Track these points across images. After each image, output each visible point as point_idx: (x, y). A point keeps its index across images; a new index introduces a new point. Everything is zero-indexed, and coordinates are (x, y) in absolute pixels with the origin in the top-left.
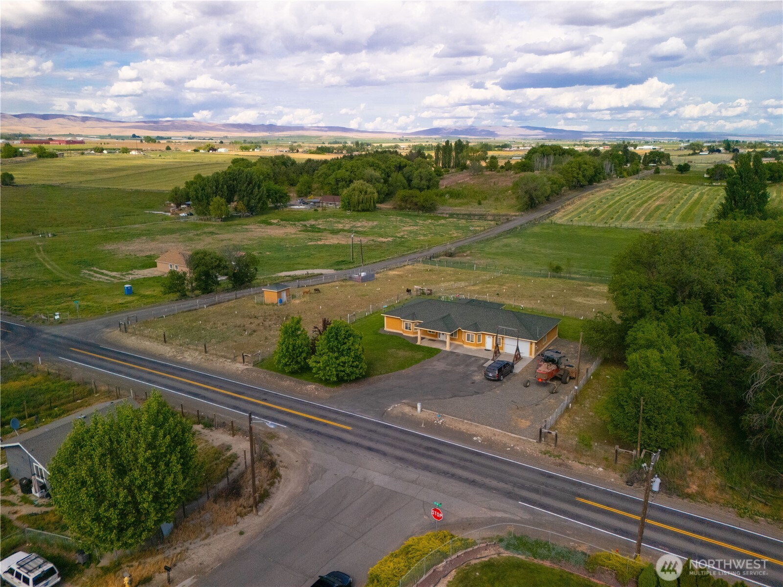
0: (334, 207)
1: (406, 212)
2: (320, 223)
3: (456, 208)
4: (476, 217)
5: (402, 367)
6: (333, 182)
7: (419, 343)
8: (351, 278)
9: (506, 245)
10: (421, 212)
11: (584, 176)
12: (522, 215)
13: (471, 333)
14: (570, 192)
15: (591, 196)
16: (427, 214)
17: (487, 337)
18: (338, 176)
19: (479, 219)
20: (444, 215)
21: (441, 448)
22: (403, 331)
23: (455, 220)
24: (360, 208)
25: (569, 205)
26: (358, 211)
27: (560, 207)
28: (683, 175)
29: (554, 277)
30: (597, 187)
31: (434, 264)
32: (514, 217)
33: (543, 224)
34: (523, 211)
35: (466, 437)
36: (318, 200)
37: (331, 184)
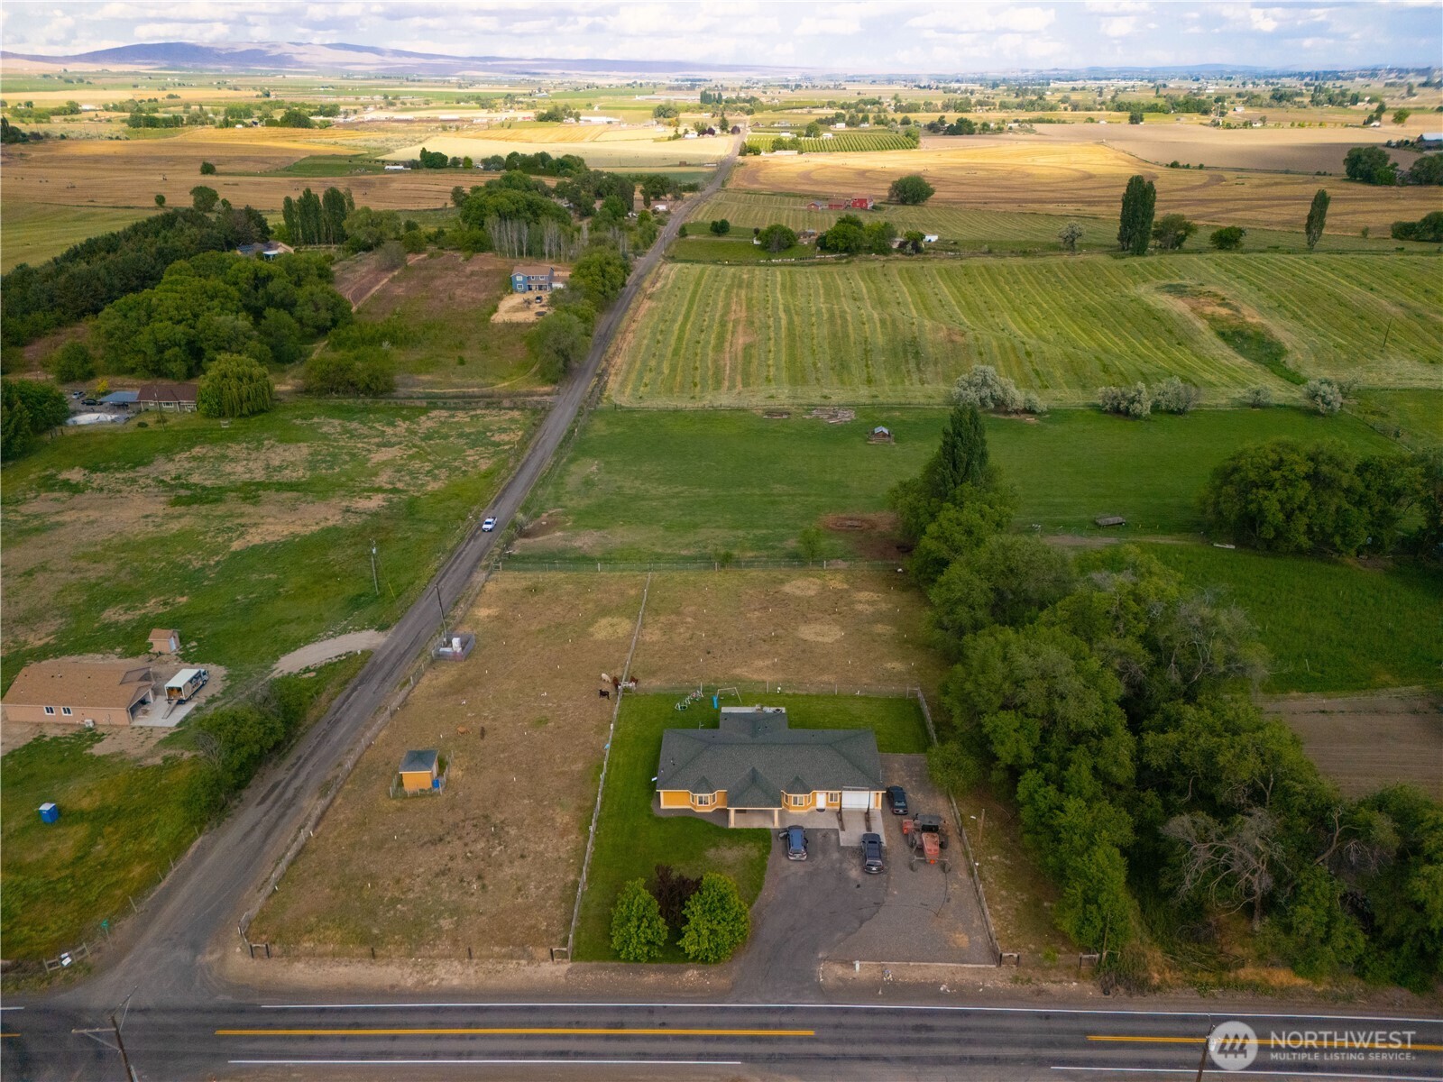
0: (181, 410)
3: (426, 379)
4: (481, 403)
6: (151, 350)
10: (367, 399)
12: (558, 393)
16: (379, 403)
20: (418, 403)
23: (445, 414)
24: (245, 411)
26: (242, 416)
32: (548, 399)
33: (602, 412)
34: (552, 381)
36: (132, 394)
37: (145, 353)
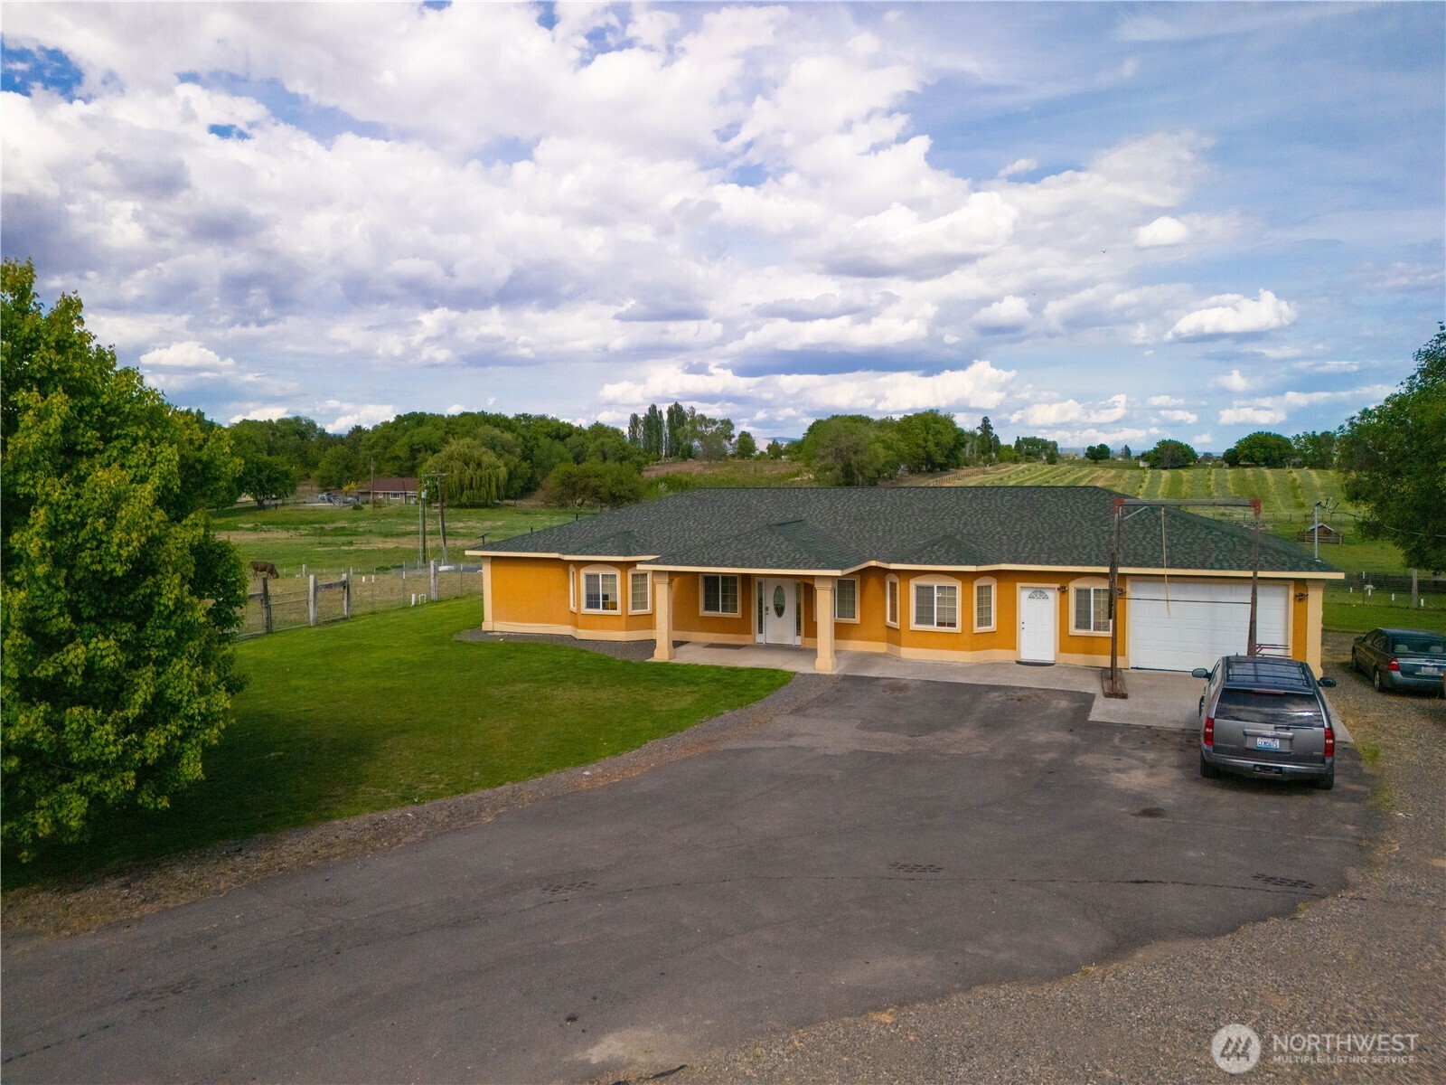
1: (574, 509)
11: (937, 444)
13: (940, 573)
17: (1025, 594)
24: (464, 500)
26: (460, 505)
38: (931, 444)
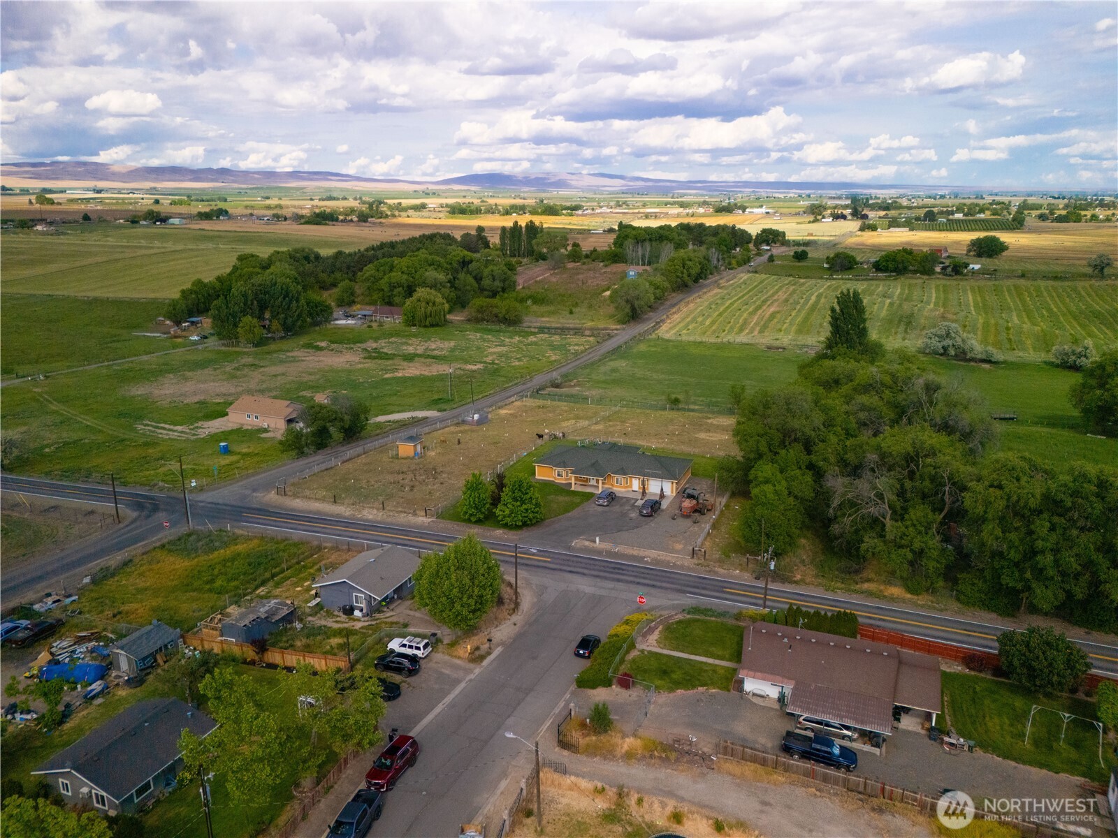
0: (393, 321)
1: (484, 325)
2: (383, 345)
3: (544, 319)
4: (572, 332)
5: (567, 511)
6: (386, 288)
7: (573, 489)
8: (464, 422)
9: (614, 370)
10: (503, 326)
11: (689, 275)
12: (624, 329)
13: (619, 477)
14: (674, 295)
15: (699, 300)
16: (512, 328)
17: (633, 479)
18: (393, 280)
19: (575, 334)
20: (533, 330)
21: (624, 567)
22: (555, 478)
23: (547, 336)
24: (427, 323)
25: (674, 313)
26: (425, 326)
27: (665, 316)
28: (800, 264)
29: (673, 409)
30: (705, 286)
31: (544, 397)
32: (615, 332)
33: (650, 340)
34: (624, 323)
35: (641, 559)
36: (370, 313)
37: (383, 290)
38: (685, 275)
